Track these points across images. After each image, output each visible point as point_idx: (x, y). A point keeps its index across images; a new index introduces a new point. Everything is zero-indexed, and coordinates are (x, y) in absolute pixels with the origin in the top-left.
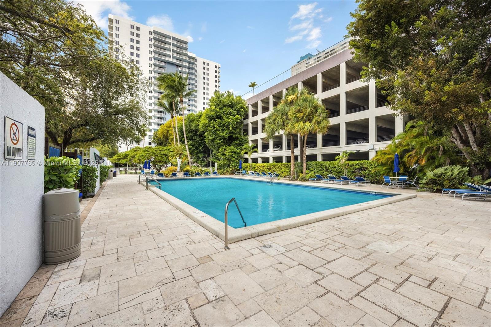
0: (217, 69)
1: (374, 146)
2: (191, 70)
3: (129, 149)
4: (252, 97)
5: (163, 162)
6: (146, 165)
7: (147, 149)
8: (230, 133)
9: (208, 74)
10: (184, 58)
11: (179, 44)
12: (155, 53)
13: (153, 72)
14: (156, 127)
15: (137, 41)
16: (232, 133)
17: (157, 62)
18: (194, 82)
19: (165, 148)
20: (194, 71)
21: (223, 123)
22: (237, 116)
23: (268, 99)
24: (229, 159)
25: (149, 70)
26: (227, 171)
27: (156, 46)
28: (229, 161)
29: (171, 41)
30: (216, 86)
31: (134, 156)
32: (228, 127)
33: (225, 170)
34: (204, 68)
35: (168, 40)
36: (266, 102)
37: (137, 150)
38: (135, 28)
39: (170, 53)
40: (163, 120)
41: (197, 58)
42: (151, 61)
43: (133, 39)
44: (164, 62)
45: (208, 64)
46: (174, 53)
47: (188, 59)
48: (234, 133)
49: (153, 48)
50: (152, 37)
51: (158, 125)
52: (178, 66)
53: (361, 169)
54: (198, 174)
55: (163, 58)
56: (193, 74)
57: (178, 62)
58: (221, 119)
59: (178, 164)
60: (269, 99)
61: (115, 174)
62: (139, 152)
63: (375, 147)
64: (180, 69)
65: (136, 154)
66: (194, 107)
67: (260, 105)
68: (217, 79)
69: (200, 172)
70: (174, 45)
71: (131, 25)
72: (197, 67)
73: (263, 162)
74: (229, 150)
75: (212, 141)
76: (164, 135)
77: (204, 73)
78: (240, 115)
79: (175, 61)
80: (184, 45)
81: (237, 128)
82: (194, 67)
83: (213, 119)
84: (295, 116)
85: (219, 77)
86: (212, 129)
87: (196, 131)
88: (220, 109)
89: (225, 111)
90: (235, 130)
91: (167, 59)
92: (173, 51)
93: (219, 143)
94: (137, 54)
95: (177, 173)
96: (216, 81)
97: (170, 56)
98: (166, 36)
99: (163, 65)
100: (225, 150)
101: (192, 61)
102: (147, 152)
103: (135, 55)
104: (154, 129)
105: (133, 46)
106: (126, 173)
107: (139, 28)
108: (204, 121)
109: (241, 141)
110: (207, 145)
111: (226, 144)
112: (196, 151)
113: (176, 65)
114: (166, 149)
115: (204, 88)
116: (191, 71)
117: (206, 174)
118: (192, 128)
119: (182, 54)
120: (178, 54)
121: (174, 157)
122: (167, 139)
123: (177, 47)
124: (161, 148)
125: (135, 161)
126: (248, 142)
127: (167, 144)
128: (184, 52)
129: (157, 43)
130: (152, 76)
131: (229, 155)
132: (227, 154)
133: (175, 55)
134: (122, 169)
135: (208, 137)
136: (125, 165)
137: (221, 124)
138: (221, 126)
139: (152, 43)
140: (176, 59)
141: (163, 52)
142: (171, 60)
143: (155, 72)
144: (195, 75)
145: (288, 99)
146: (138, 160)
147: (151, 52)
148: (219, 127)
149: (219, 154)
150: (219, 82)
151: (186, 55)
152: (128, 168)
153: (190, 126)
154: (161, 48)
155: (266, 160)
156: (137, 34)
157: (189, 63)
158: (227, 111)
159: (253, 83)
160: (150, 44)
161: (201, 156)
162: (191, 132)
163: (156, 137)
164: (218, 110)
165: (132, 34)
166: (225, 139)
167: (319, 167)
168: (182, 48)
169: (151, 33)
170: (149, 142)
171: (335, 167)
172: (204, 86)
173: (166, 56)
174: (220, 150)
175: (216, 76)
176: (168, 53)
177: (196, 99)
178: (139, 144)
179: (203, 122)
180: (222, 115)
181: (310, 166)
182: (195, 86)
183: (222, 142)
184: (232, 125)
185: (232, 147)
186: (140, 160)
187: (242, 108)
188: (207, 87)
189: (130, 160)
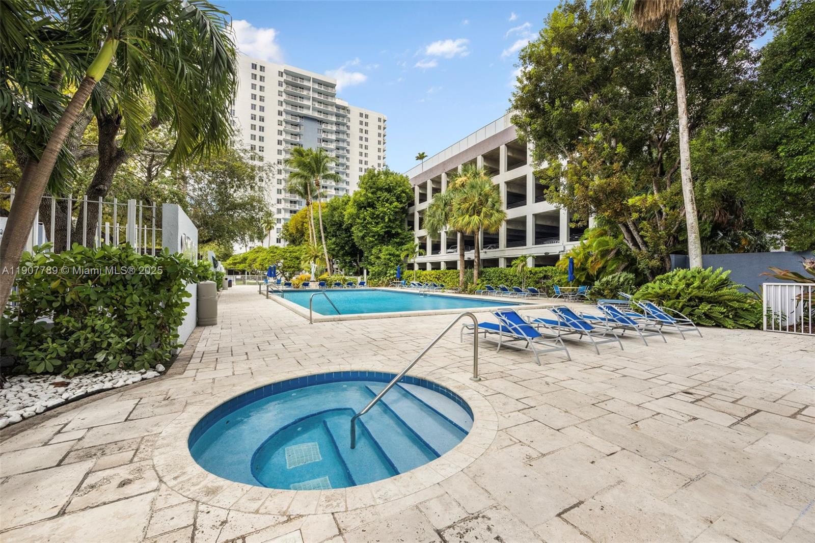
0: (381, 124)
1: (564, 247)
2: (341, 126)
3: (248, 250)
4: (419, 175)
5: (293, 267)
6: (272, 272)
7: (273, 250)
8: (387, 227)
9: (366, 132)
10: (330, 109)
11: (322, 89)
12: (287, 103)
13: (283, 133)
14: (288, 216)
15: (261, 87)
16: (389, 227)
17: (289, 118)
18: (345, 145)
19: (297, 248)
20: (345, 128)
21: (377, 213)
22: (396, 204)
23: (439, 177)
24: (385, 264)
25: (279, 131)
26: (383, 282)
27: (288, 94)
28: (386, 267)
29: (310, 84)
30: (379, 150)
31: (255, 259)
32: (383, 218)
33: (380, 280)
34: (361, 123)
35: (306, 83)
36: (437, 181)
37: (259, 250)
38: (258, 68)
39: (309, 103)
40: (297, 205)
41: (351, 108)
42: (282, 115)
43: (255, 85)
44: (300, 117)
45: (367, 116)
46: (314, 103)
47: (335, 111)
48: (392, 228)
49: (284, 97)
50: (282, 79)
51: (291, 212)
52: (321, 122)
53: (545, 277)
54: (338, 284)
55: (299, 111)
56: (344, 133)
57: (322, 116)
58: (374, 208)
59: (312, 270)
60: (441, 178)
61: (230, 285)
62: (261, 254)
63: (566, 249)
64: (323, 126)
65: (258, 257)
66: (345, 183)
67: (430, 186)
68: (381, 139)
69: (342, 282)
70: (314, 90)
71: (253, 64)
72: (349, 121)
73: (433, 269)
74: (385, 251)
75: (363, 238)
76: (297, 229)
77: (361, 130)
78: (401, 202)
79: (316, 115)
80: (330, 90)
81: (396, 220)
82: (345, 121)
83: (363, 207)
84: (458, 207)
85: (384, 136)
86: (362, 221)
87: (340, 224)
88: (372, 193)
89: (380, 197)
90: (394, 223)
91: (305, 112)
92: (314, 99)
93: (373, 242)
94: (260, 107)
95: (310, 283)
96: (379, 142)
97: (308, 108)
98: (302, 78)
99: (299, 121)
100: (380, 251)
101: (342, 112)
102: (272, 254)
103: (258, 108)
104: (285, 219)
105: (255, 95)
106: (244, 283)
107: (264, 67)
108: (350, 210)
109: (403, 239)
110: (356, 244)
111: (382, 243)
112: (341, 252)
113: (318, 121)
114: (298, 250)
115: (361, 154)
116: (342, 128)
117: (350, 284)
118: (334, 219)
119: (326, 104)
120: (321, 103)
121: (308, 262)
122: (303, 235)
123: (320, 93)
124: (293, 248)
125: (256, 266)
126: (413, 240)
127: (303, 242)
128: (330, 100)
129: (290, 89)
130: (282, 139)
131: (385, 259)
132: (383, 257)
133: (317, 105)
134: (239, 277)
135: (357, 232)
136: (243, 272)
137: (374, 214)
138: (375, 218)
139: (282, 89)
140: (318, 111)
141: (299, 102)
142: (310, 113)
143: (287, 132)
144: (347, 134)
145: (456, 182)
146: (260, 264)
147: (281, 103)
148: (372, 219)
149: (372, 257)
150: (384, 143)
151: (332, 104)
152: (246, 276)
153: (333, 216)
154: (295, 96)
155: (436, 266)
156: (261, 77)
157: (337, 115)
158: (382, 198)
159: (421, 153)
160: (279, 91)
161: (348, 259)
162: (334, 225)
163: (287, 231)
164: (370, 195)
165: (254, 76)
166: (379, 235)
167: (498, 275)
168: (327, 95)
169: (281, 74)
170: (277, 239)
171: (516, 276)
172: (361, 150)
173: (303, 108)
174: (374, 251)
175: (379, 135)
176: (305, 102)
177: (348, 171)
178: (262, 242)
179: (348, 211)
180: (376, 202)
181: (487, 274)
182: (347, 150)
183: (376, 240)
184: (389, 217)
185: (390, 247)
186: (262, 265)
187: (403, 192)
188: (366, 151)
189: (250, 266)
